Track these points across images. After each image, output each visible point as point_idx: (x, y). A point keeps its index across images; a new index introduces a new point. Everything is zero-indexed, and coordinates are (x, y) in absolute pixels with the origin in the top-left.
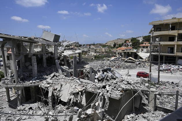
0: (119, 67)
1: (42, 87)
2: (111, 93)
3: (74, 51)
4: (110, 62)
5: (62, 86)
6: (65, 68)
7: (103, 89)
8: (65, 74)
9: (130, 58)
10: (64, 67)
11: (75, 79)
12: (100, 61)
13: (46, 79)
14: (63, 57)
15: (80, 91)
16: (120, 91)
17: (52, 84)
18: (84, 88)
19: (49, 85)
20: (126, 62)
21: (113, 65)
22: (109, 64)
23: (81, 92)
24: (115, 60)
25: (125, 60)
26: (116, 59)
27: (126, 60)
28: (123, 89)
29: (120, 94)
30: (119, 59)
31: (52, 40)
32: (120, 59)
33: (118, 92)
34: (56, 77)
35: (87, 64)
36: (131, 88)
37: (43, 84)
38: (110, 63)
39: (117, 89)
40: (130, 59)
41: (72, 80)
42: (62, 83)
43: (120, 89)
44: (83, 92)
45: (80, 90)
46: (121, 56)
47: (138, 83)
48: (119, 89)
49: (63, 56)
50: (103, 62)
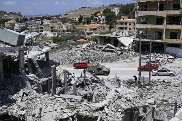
0: (95, 60)
1: (14, 115)
2: (111, 117)
3: (40, 50)
4: (82, 51)
5: (41, 109)
6: (32, 77)
7: (100, 112)
8: (36, 88)
9: (109, 44)
10: (30, 75)
11: (57, 97)
12: (66, 51)
13: (15, 101)
14: (26, 61)
15: (70, 117)
16: (121, 113)
17: (27, 108)
18: (75, 112)
19: (24, 112)
20: (104, 50)
21: (87, 57)
22: (81, 55)
23: (72, 117)
24: (88, 48)
25: (102, 49)
26: (89, 46)
27: (104, 48)
28: (124, 109)
29: (121, 116)
30: (93, 46)
31: (15, 43)
32: (95, 47)
33: (119, 114)
34: (27, 95)
35: (58, 65)
36: (132, 107)
37: (14, 111)
38: (82, 53)
39: (117, 110)
40: (109, 47)
41: (53, 99)
42: (41, 106)
43: (121, 110)
44: (75, 116)
45: (70, 115)
46: (95, 43)
47: (137, 97)
48: (119, 110)
49: (26, 59)
50: (71, 51)
